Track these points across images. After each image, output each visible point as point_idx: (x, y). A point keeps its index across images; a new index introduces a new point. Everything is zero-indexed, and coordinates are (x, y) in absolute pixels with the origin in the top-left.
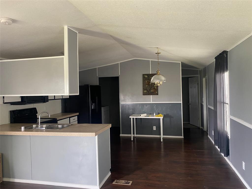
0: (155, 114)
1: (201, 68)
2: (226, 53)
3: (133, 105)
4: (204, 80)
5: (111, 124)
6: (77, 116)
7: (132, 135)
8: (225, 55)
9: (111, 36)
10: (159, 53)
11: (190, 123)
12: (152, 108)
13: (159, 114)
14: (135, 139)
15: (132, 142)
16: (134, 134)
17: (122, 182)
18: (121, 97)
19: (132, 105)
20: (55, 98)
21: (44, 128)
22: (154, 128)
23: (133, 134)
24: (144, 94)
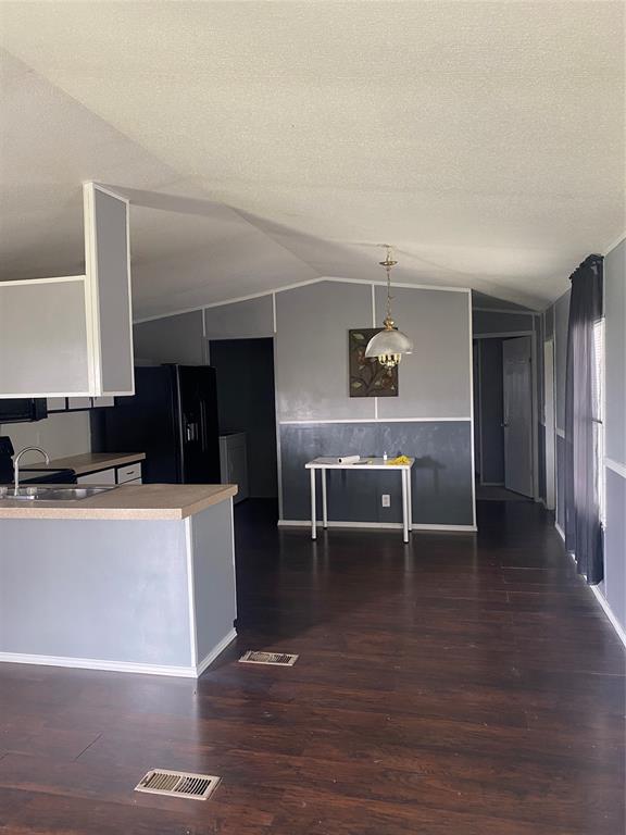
0: (385, 457)
1: (541, 309)
2: (599, 262)
3: (318, 429)
4: (548, 345)
5: (236, 486)
6: (140, 464)
7: (314, 524)
8: (594, 268)
9: (236, 210)
10: (391, 263)
11: (503, 487)
12: (381, 439)
13: (399, 455)
14: (326, 535)
15: (315, 544)
16: (320, 518)
17: (268, 659)
18: (282, 404)
19: (315, 428)
20: (67, 407)
21: (32, 497)
22: (386, 501)
23: (317, 520)
24: (354, 393)
